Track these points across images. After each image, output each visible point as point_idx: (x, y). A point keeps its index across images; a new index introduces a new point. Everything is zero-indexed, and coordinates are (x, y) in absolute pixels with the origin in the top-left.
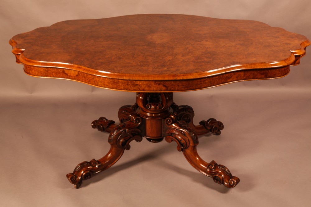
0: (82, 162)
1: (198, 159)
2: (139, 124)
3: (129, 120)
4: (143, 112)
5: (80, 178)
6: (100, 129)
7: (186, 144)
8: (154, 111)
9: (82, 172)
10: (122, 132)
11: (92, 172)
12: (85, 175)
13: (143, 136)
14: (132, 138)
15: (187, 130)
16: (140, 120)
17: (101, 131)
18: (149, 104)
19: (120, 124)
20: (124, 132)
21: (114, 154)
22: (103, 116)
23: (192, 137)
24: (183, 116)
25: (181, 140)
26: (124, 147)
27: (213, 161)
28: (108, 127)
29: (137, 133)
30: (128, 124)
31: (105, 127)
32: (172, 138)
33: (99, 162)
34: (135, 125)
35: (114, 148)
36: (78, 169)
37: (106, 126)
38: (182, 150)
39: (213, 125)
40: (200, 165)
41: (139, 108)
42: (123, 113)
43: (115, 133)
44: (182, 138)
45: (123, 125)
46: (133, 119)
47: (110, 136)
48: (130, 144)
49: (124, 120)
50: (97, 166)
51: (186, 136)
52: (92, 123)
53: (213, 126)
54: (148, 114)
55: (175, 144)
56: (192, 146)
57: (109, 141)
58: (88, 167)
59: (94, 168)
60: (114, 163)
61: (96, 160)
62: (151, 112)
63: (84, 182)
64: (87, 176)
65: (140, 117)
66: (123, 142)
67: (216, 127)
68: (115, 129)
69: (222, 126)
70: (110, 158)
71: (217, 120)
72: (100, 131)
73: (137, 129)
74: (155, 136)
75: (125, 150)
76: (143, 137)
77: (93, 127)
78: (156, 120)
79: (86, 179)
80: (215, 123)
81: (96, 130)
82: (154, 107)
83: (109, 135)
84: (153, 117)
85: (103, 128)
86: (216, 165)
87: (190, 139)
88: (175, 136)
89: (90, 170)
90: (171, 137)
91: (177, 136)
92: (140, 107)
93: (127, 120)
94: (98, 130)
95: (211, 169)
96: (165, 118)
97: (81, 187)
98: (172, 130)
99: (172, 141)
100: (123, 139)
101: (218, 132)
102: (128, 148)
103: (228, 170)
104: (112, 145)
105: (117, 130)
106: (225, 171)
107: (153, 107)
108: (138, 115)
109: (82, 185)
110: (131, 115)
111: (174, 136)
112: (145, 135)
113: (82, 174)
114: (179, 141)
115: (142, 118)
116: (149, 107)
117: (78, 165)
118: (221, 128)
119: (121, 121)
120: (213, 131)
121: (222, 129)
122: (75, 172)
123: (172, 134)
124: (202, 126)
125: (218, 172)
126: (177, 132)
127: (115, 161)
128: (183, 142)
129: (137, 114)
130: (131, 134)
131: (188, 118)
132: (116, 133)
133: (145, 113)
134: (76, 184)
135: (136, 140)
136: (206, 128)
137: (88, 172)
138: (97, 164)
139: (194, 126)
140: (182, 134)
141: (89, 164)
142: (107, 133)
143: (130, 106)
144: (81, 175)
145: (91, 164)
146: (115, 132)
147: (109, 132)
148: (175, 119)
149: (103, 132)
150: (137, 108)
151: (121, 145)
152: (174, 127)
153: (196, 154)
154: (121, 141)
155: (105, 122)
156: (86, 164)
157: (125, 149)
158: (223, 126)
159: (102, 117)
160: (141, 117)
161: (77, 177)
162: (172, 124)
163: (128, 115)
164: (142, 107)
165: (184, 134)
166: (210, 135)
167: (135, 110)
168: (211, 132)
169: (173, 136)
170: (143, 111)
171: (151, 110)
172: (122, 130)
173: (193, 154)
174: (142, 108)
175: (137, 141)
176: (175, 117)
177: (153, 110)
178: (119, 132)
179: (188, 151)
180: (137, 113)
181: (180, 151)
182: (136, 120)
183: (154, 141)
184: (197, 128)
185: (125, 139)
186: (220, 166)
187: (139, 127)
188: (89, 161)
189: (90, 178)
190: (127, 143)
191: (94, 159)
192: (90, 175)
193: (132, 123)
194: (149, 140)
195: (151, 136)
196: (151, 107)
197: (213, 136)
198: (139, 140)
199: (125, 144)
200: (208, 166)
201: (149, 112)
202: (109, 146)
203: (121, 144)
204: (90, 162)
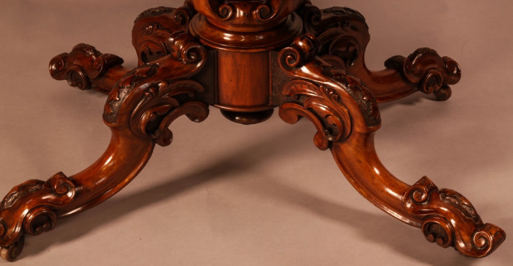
0: (22, 180)
1: (377, 171)
2: (199, 65)
3: (168, 53)
4: (210, 29)
5: (18, 229)
6: (76, 82)
7: (344, 128)
8: (244, 25)
9: (26, 211)
10: (147, 90)
11: (55, 211)
12: (33, 219)
13: (212, 105)
14: (175, 111)
15: (347, 86)
16: (202, 53)
17: (81, 88)
18: (229, 4)
19: (139, 67)
20: (151, 90)
21: (122, 158)
22: (86, 43)
23: (359, 107)
24: (334, 42)
25: (328, 115)
26: (154, 137)
27: (424, 178)
28: (101, 75)
29: (192, 95)
30: (162, 66)
31: (93, 75)
32: (300, 108)
33: (75, 181)
34: (185, 69)
35: (121, 140)
36: (13, 202)
37: (98, 73)
38: (330, 145)
39: (427, 68)
40: (383, 191)
41: (198, 15)
42: (148, 33)
43: (124, 94)
44: (330, 109)
45: (149, 71)
46: (180, 51)
47: (109, 105)
48: (170, 128)
49: (151, 53)
50: (70, 195)
51: (342, 104)
52: (52, 63)
53: (427, 73)
54: (227, 37)
55: (309, 127)
56: (360, 134)
57: (107, 118)
58: (44, 198)
59: (62, 200)
60: (123, 183)
61: (68, 175)
62: (236, 29)
63: (31, 240)
64: (43, 224)
65: (201, 44)
66: (148, 123)
67: (436, 78)
68: (125, 82)
69: (455, 72)
70: (110, 168)
71: (442, 55)
72: (76, 89)
73: (191, 83)
74: (248, 103)
75: (157, 146)
76: (211, 108)
77: (56, 75)
78: (250, 53)
79: (39, 234)
80: (433, 62)
81: (64, 84)
82: (244, 14)
83: (104, 99)
84: (242, 44)
85: (87, 78)
86: (433, 192)
87: (354, 111)
88: (310, 104)
89: (49, 205)
90: (296, 106)
91: (314, 103)
92: (202, 14)
93: (160, 54)
94: (72, 85)
95: (417, 204)
96: (278, 49)
97: (22, 258)
98: (299, 86)
99: (299, 117)
100: (149, 113)
101: (443, 91)
102: (166, 139)
103: (471, 206)
104: (114, 129)
105: (131, 84)
106: (459, 207)
107: (242, 13)
108: (196, 40)
109: (25, 249)
110: (172, 39)
111: (306, 105)
112: (217, 101)
113: (26, 218)
114: (321, 119)
115: (208, 49)
116: (230, 14)
117: (13, 190)
118: (453, 78)
119: (143, 57)
120: (427, 89)
121: (454, 82)
122: (4, 210)
123: (299, 97)
124: (392, 72)
125: (438, 211)
126: (315, 90)
127: (127, 180)
128: (332, 120)
129: (194, 34)
130: (173, 97)
131: (351, 49)
132: (128, 92)
133: (217, 32)
134: (7, 248)
135: (188, 116)
136: (405, 79)
137: (44, 211)
138: (72, 188)
139: (369, 72)
140: (330, 97)
141: (47, 186)
142: (100, 94)
143: (169, 10)
144: (20, 220)
145: (50, 187)
146: (125, 90)
147: (105, 91)
148: (311, 51)
149: (85, 91)
150: (191, 18)
151: (143, 132)
152: (307, 75)
153: (372, 158)
154: (144, 117)
155: (92, 60)
156: (38, 187)
157: (155, 142)
158: (459, 71)
159: (80, 45)
160: (205, 44)
161: (11, 227)
162: (299, 66)
163: (163, 38)
164: (208, 12)
165: (336, 97)
166: (417, 100)
167: (184, 22)
168: (419, 92)
169: (302, 104)
170: (210, 24)
171: (236, 22)
172: (147, 85)
173: (362, 159)
174: (206, 17)
175: (193, 119)
176: (308, 43)
177: (242, 23)
178: (136, 91)
179: (350, 149)
180: (191, 31)
181: (324, 149)
182: (188, 55)
183: (245, 120)
184: (377, 78)
185: (155, 113)
186: (445, 192)
187: (197, 77)
188: (45, 179)
189: (50, 228)
190: (163, 125)
191: (61, 173)
192: (49, 220)
193: (176, 64)
194: (230, 115)
195: (234, 103)
196: (235, 12)
197: (426, 103)
198: (199, 116)
199: (157, 127)
200: (409, 192)
201: (229, 28)
202: (106, 135)
203: (142, 128)
204: (50, 180)
